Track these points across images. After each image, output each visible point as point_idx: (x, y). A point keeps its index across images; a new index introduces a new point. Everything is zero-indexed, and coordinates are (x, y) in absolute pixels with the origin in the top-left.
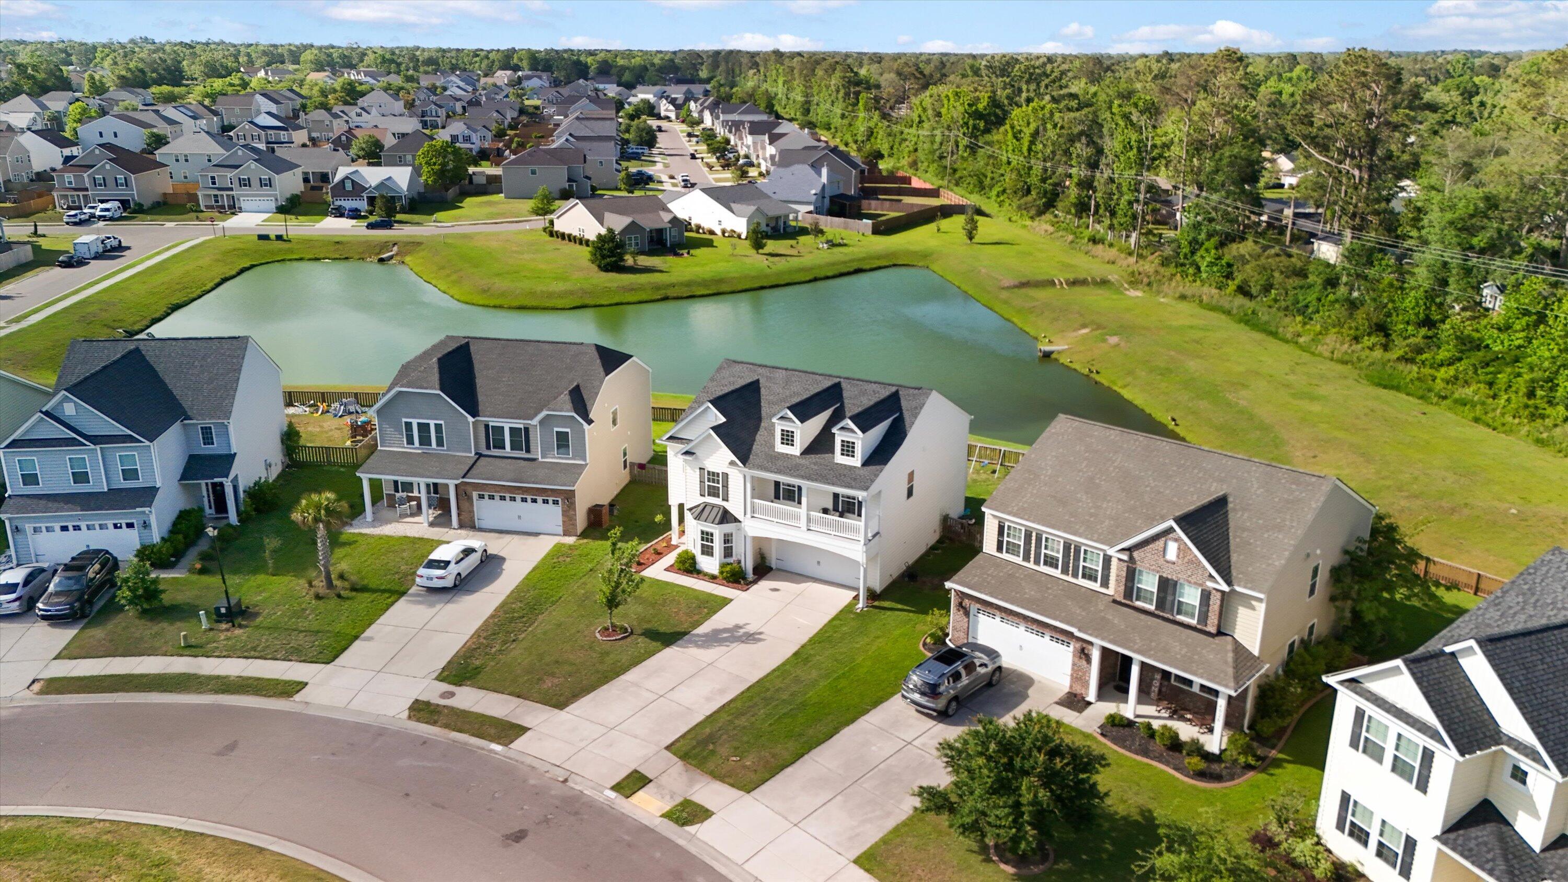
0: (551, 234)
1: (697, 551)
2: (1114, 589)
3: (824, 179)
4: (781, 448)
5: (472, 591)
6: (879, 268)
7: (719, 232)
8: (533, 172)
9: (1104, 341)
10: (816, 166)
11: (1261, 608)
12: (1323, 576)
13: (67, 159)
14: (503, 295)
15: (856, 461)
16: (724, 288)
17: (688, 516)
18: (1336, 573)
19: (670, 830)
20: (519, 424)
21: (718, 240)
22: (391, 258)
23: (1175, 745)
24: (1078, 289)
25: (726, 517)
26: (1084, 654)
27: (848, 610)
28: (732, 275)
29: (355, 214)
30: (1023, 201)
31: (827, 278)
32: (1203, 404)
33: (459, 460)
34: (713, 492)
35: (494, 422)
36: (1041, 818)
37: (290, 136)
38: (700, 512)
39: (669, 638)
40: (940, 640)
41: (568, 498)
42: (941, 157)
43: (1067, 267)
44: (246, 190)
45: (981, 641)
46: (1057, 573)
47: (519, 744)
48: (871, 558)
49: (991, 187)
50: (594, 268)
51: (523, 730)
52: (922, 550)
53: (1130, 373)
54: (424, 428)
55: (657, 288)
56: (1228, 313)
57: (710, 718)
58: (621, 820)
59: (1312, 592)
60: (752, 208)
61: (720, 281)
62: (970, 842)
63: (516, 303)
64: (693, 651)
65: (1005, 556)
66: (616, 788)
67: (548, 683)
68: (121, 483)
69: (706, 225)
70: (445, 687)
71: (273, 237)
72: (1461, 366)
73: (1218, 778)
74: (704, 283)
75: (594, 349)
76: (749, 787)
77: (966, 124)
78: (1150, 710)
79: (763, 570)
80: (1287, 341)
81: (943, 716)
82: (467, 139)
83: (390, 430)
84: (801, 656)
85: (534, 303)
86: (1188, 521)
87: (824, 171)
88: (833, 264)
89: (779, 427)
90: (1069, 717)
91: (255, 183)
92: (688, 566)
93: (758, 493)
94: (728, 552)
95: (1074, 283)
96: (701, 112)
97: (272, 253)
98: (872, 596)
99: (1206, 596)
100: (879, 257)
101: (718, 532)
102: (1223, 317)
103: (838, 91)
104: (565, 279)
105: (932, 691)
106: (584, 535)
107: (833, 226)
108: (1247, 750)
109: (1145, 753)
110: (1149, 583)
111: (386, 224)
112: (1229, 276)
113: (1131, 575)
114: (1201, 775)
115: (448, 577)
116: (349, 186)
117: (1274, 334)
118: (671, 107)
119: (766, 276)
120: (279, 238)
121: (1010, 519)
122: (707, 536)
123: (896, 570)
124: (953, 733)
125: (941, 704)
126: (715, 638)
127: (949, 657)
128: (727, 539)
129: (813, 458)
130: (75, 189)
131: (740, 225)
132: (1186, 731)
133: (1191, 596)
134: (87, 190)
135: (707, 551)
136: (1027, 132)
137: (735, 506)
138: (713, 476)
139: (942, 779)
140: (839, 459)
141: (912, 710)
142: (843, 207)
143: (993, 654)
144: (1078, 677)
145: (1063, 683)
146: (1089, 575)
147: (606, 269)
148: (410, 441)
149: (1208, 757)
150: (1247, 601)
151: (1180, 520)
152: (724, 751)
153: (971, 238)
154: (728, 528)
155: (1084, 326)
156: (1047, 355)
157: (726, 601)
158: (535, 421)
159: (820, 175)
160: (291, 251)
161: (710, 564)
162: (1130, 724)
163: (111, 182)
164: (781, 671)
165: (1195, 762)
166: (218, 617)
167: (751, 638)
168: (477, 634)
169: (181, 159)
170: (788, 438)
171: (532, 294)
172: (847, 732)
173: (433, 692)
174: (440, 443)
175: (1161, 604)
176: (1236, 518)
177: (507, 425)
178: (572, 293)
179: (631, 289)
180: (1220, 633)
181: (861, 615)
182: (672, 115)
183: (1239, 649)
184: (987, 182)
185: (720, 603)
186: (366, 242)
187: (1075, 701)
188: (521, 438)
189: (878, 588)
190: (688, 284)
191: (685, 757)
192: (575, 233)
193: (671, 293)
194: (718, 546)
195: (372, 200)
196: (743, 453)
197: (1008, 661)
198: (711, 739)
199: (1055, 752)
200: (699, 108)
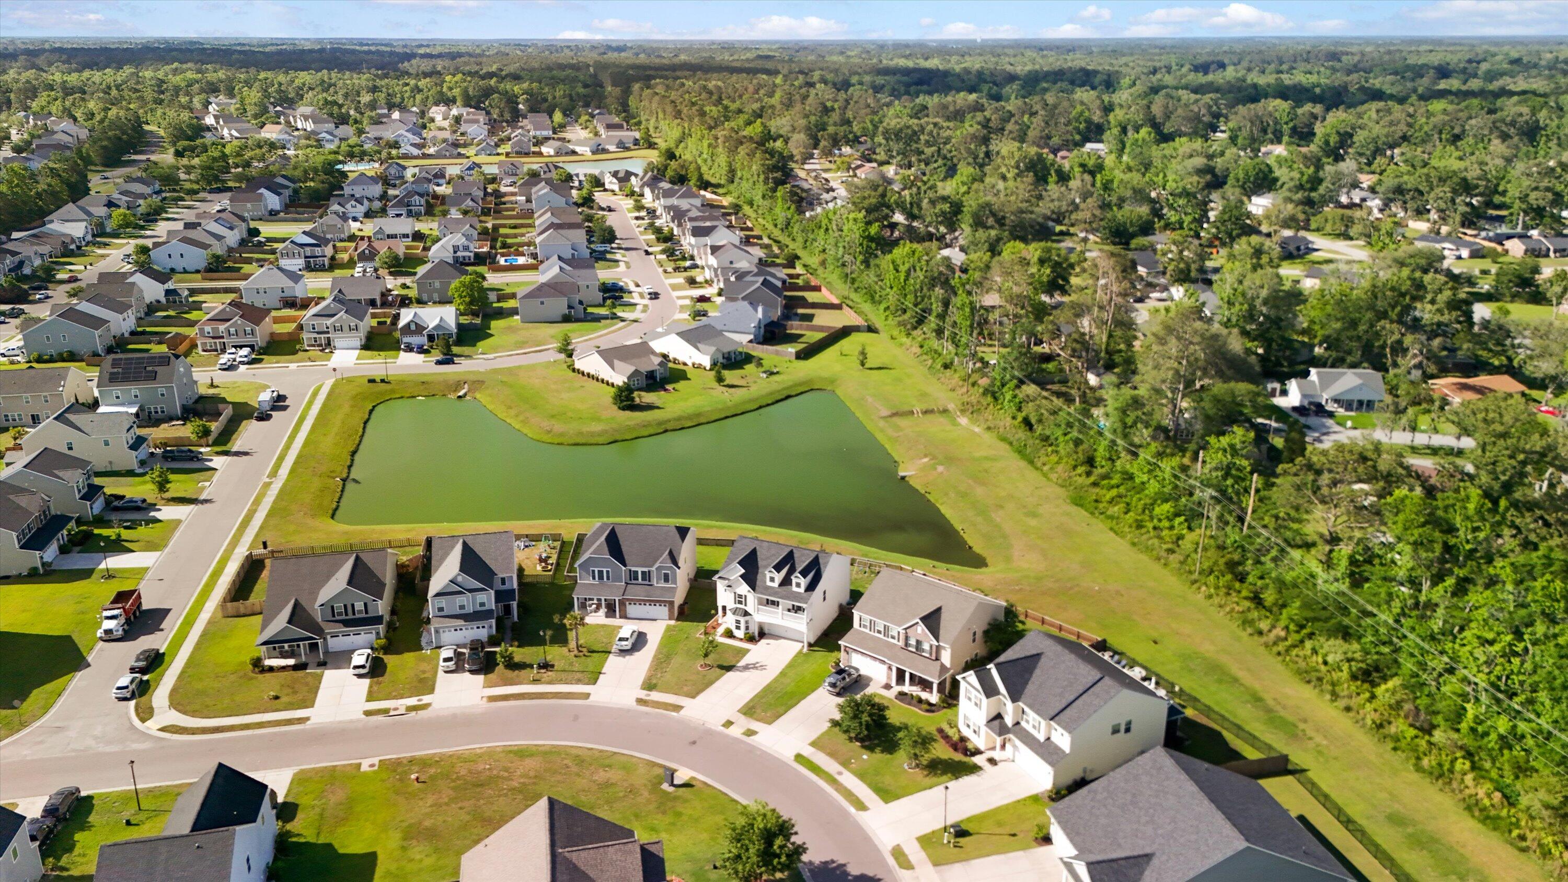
0: (574, 370)
1: (733, 628)
2: (901, 643)
3: (760, 314)
4: (769, 583)
5: (639, 650)
6: (802, 393)
7: (690, 364)
8: (542, 303)
9: (935, 469)
10: (753, 304)
11: (949, 651)
12: (979, 635)
13: (168, 292)
14: (562, 435)
15: (802, 590)
16: (703, 420)
17: (728, 612)
18: (986, 633)
19: (745, 738)
20: (646, 569)
21: (690, 373)
22: (465, 395)
23: (920, 701)
24: (929, 417)
25: (746, 614)
26: (890, 668)
27: (800, 652)
28: (706, 409)
29: (422, 350)
30: (900, 319)
31: (768, 405)
32: (979, 519)
33: (618, 587)
34: (740, 602)
35: (633, 569)
36: (868, 727)
37: (323, 251)
38: (735, 612)
39: (729, 668)
40: (837, 664)
41: (671, 603)
42: (844, 265)
43: (924, 395)
44: (339, 334)
45: (854, 664)
46: (881, 636)
47: (682, 712)
48: (809, 630)
49: (880, 303)
50: (616, 407)
51: (682, 707)
52: (830, 621)
53: (946, 494)
54: (601, 573)
55: (660, 424)
56: (1011, 444)
57: (752, 700)
58: (727, 736)
59: (974, 641)
60: (713, 349)
61: (699, 415)
62: (845, 736)
63: (572, 442)
64: (738, 673)
65: (862, 629)
66: (724, 725)
67: (685, 689)
68: (479, 608)
69: (681, 359)
70: (645, 692)
71: (378, 380)
72: (1122, 490)
73: (933, 711)
74: (689, 417)
75: (675, 530)
76: (770, 723)
77: (861, 244)
78: (914, 688)
79: (762, 634)
80: (1037, 469)
81: (838, 694)
82: (466, 248)
83: (584, 573)
84: (783, 674)
85: (583, 441)
86: (924, 619)
87: (760, 309)
88: (771, 393)
89: (768, 575)
90: (885, 693)
91: (346, 328)
92: (729, 634)
93: (760, 603)
94: (747, 628)
95: (926, 412)
96: (642, 187)
97: (381, 394)
98: (810, 645)
99: (931, 646)
100: (801, 384)
101: (743, 620)
102: (1008, 447)
103: (758, 175)
104: (598, 420)
105: (833, 685)
106: (678, 619)
107: (768, 353)
108: (943, 701)
109: (910, 704)
110: (913, 642)
111: (448, 360)
112: (1020, 409)
113: (907, 638)
114: (928, 711)
115: (627, 645)
116: (413, 327)
117: (1031, 462)
118: (615, 180)
119: (728, 408)
120: (383, 381)
121: (864, 616)
122: (738, 622)
123: (819, 633)
124: (840, 700)
125: (837, 690)
126: (746, 668)
127: (841, 672)
128: (747, 622)
129: (784, 588)
130: (213, 338)
131: (706, 361)
132: (924, 695)
133: (926, 646)
134: (222, 337)
135: (738, 628)
136: (903, 269)
137: (749, 609)
138: (740, 596)
139: (838, 716)
140: (794, 588)
141: (827, 694)
142: (773, 333)
143: (857, 670)
144: (889, 677)
145: (884, 681)
146: (893, 637)
147: (623, 409)
148: (594, 578)
149: (930, 704)
150: (944, 648)
151: (922, 619)
152: (758, 711)
153: (863, 364)
154: (747, 618)
155: (926, 456)
156: (903, 478)
157: (748, 651)
158: (653, 569)
159: (756, 311)
160: (393, 391)
161: (740, 634)
162: (906, 694)
163: (241, 333)
164: (776, 680)
165: (925, 706)
166: (540, 667)
167: (763, 668)
168: (649, 670)
169: (261, 291)
170: (772, 579)
171: (581, 433)
172: (803, 702)
173: (643, 694)
174: (608, 578)
175: (917, 649)
176: (944, 616)
177: (640, 570)
178: (606, 432)
179: (646, 426)
180: (937, 659)
181: (806, 655)
182: (616, 187)
183: (943, 666)
184: (877, 297)
185: (746, 651)
186: (445, 381)
187: (888, 687)
188: (646, 576)
189: (812, 641)
190: (679, 419)
191: (745, 714)
192: (592, 372)
193: (669, 427)
194: (743, 626)
195: (431, 338)
196: (753, 585)
197: (863, 672)
198: (753, 707)
199: (873, 706)
200: (640, 183)
